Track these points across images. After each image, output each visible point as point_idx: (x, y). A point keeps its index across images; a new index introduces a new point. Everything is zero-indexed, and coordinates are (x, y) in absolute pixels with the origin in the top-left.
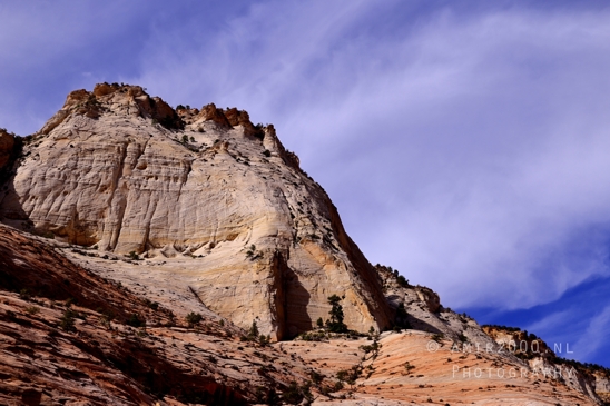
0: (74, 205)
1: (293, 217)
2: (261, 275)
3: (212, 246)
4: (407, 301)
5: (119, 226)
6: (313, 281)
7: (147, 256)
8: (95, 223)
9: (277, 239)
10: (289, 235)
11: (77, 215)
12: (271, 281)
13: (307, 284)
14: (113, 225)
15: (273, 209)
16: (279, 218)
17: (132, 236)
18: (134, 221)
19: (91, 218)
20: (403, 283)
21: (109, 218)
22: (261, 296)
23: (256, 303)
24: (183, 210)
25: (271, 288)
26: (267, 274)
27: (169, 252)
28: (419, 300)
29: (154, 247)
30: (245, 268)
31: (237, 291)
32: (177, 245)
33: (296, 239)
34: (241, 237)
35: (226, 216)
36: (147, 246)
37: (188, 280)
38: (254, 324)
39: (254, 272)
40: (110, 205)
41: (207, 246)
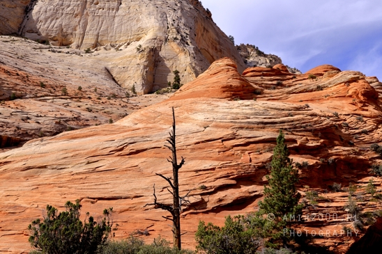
0: (61, 25)
1: (168, 28)
2: (141, 61)
3: (128, 44)
4: (260, 63)
5: (84, 34)
6: (171, 62)
7: (96, 50)
8: (72, 34)
9: (156, 41)
10: (163, 38)
11: (62, 30)
12: (146, 64)
13: (168, 64)
14: (80, 34)
15: (158, 24)
16: (160, 29)
17: (89, 40)
18: (91, 32)
19: (69, 31)
20: (260, 54)
21: (79, 31)
22: (139, 72)
23: (136, 75)
24: (116, 25)
25: (145, 67)
26: (144, 60)
27: (108, 48)
28: (266, 62)
29: (101, 45)
30: (135, 57)
31: (129, 69)
32: (112, 44)
33: (166, 40)
34: (142, 39)
35: (136, 28)
36: (96, 45)
37: (106, 64)
38: (134, 86)
39: (138, 58)
40: (79, 24)
41: (126, 44)
